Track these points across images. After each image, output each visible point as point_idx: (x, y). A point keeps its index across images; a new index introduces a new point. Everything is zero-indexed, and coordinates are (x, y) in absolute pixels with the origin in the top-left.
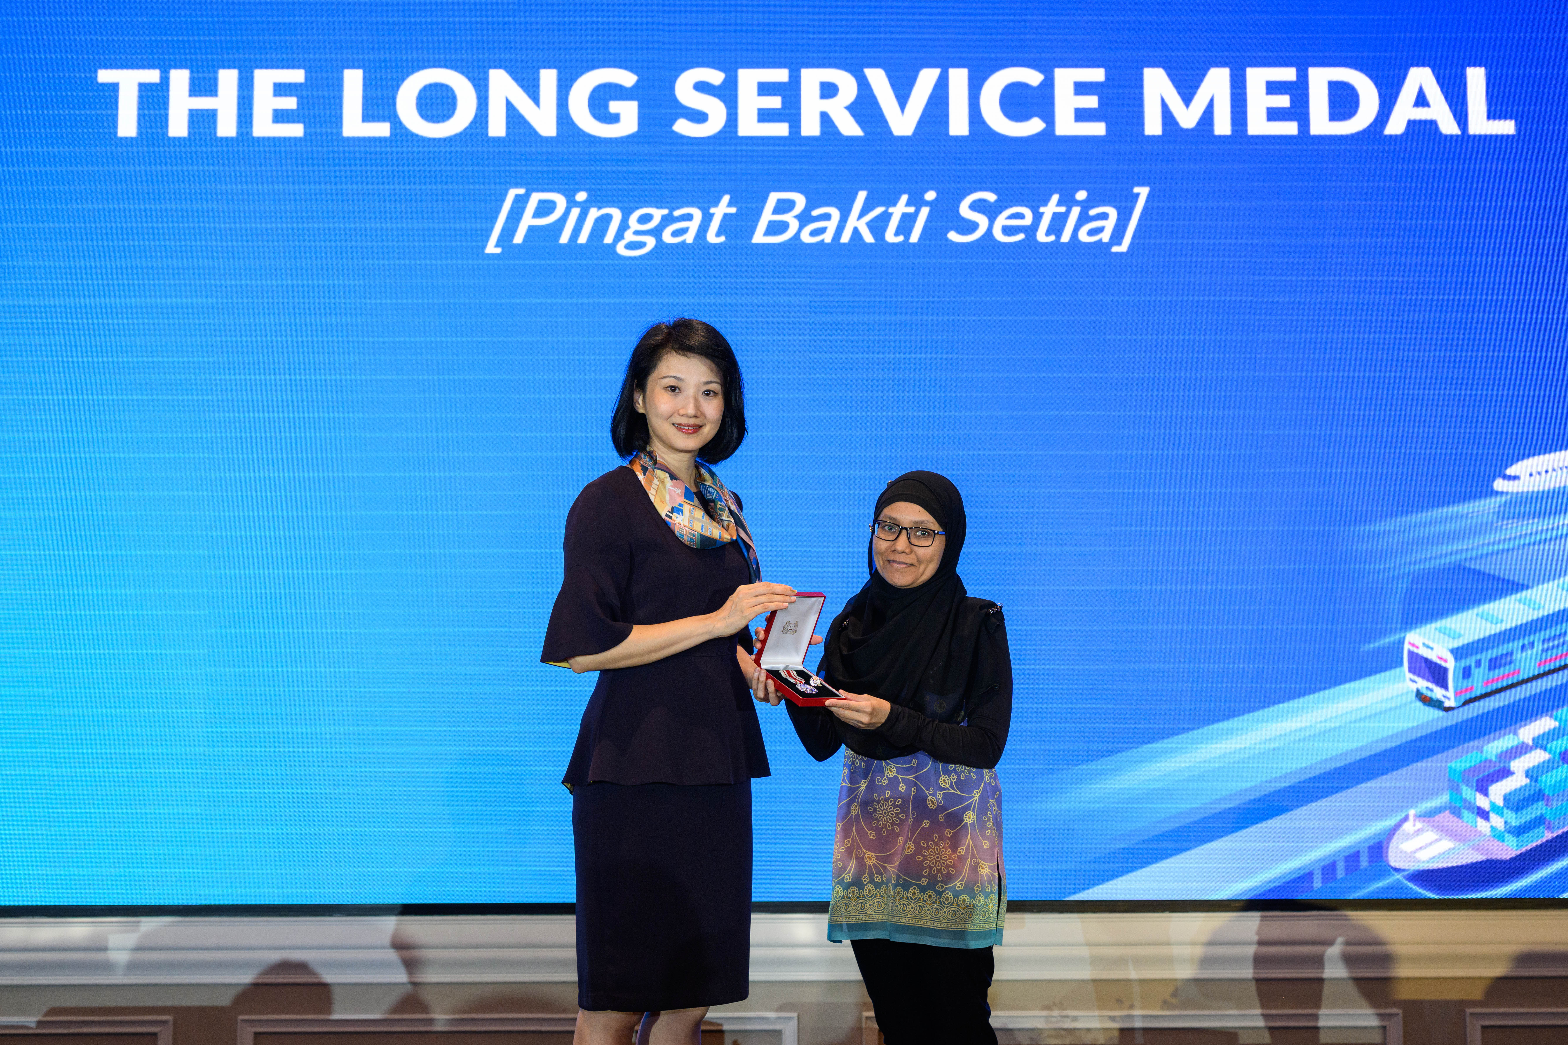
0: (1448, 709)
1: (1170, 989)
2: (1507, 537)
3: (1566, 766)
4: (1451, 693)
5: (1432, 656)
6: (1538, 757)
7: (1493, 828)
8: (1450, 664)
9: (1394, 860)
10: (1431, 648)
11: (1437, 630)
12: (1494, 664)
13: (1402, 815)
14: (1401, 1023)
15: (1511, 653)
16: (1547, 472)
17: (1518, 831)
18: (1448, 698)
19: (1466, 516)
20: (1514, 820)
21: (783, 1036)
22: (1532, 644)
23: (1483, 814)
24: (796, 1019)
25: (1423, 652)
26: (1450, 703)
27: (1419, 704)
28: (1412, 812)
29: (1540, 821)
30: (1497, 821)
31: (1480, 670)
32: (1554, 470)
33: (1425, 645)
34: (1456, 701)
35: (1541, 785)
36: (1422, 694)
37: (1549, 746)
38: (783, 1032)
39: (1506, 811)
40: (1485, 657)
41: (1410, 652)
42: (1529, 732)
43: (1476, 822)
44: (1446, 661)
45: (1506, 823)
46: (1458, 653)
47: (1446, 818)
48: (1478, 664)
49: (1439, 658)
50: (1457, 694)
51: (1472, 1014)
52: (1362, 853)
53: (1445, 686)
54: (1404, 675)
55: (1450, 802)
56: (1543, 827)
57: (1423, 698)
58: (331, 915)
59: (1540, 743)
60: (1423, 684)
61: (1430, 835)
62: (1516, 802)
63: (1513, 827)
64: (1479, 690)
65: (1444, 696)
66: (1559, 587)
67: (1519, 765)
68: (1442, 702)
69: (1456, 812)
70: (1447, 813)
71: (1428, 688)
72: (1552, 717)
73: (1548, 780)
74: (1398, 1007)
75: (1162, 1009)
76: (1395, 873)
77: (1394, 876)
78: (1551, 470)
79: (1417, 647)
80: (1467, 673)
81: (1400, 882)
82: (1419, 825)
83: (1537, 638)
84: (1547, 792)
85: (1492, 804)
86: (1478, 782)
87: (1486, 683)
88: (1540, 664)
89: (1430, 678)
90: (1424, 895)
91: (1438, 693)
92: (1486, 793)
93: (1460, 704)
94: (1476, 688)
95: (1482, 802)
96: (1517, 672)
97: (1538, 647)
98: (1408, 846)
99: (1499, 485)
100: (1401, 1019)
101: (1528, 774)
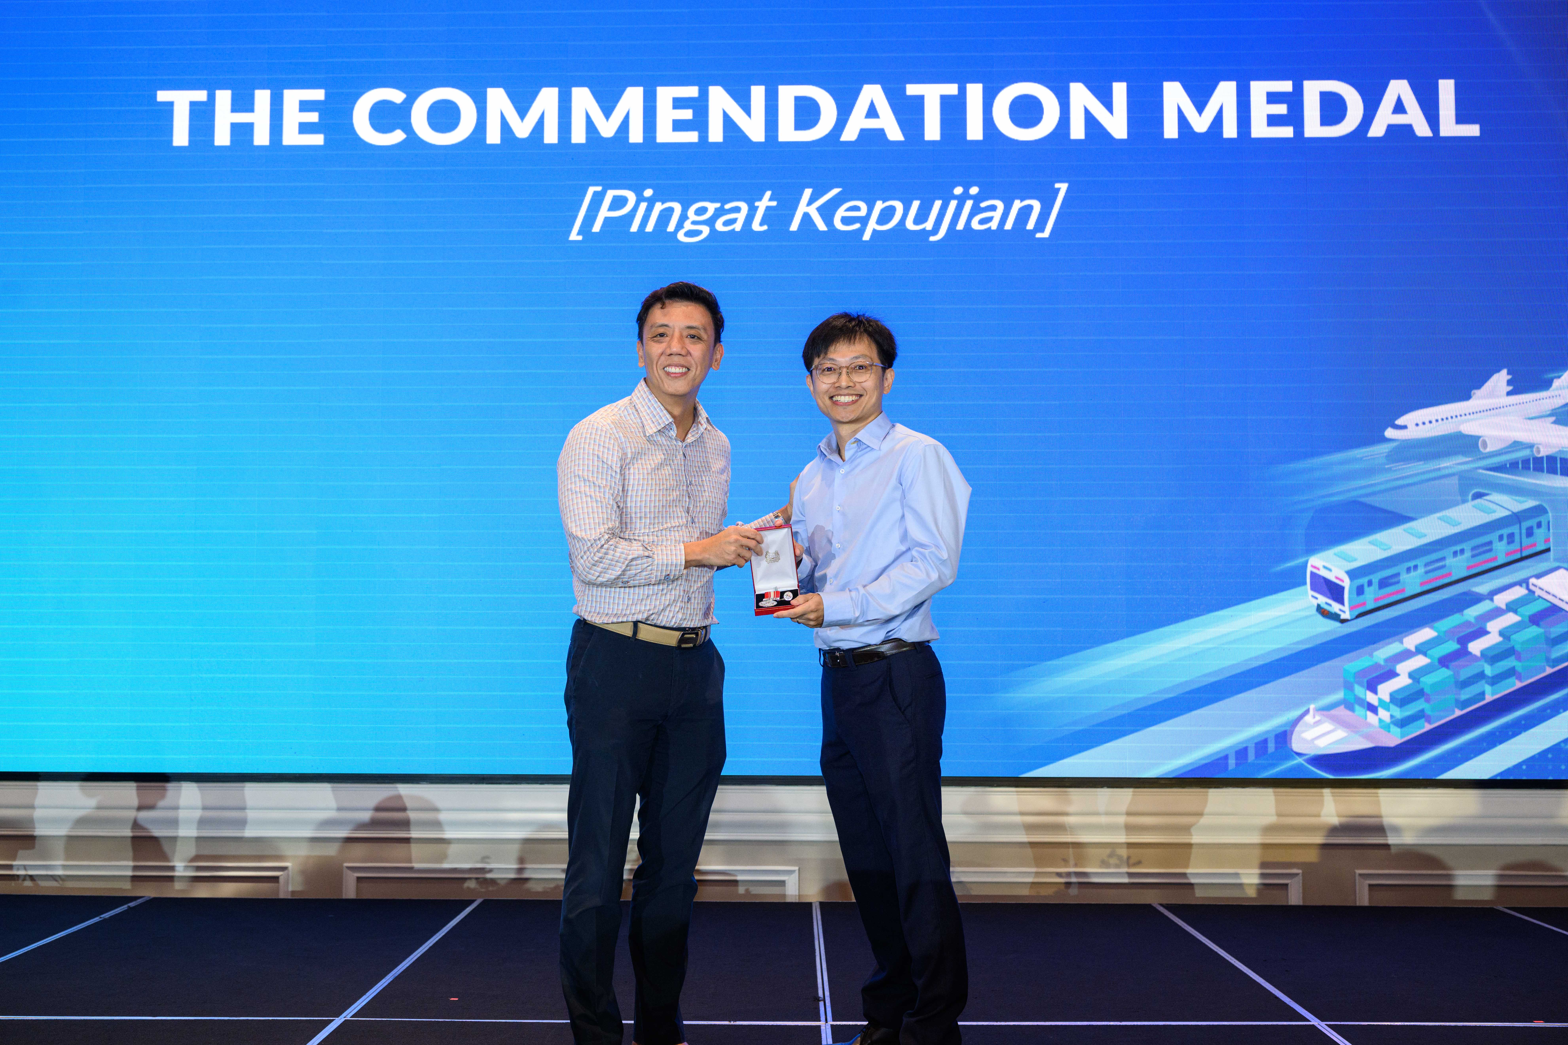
0: (1343, 621)
1: (1108, 851)
2: (1396, 477)
3: (1444, 669)
4: (1346, 608)
5: (1331, 576)
6: (1420, 661)
7: (1380, 720)
8: (1346, 583)
9: (1296, 746)
10: (1330, 570)
11: (1335, 554)
12: (1383, 584)
13: (1304, 709)
14: (1301, 881)
15: (1398, 575)
16: (1430, 422)
17: (1402, 723)
18: (1344, 612)
19: (1361, 459)
20: (1399, 713)
21: (787, 885)
22: (1416, 567)
23: (1373, 709)
24: (797, 872)
25: (1323, 573)
26: (1346, 616)
27: (1320, 617)
28: (1312, 707)
29: (1420, 715)
30: (1384, 714)
31: (1372, 588)
32: (1437, 421)
33: (1325, 567)
34: (1351, 615)
35: (1422, 685)
36: (1323, 608)
37: (1429, 652)
38: (786, 882)
39: (1392, 706)
40: (1376, 578)
41: (1312, 573)
42: (1412, 641)
43: (1366, 715)
44: (1342, 581)
45: (1392, 716)
46: (1352, 574)
47: (1341, 711)
48: (1370, 583)
49: (1337, 578)
50: (1352, 608)
51: (1360, 875)
52: (1269, 741)
53: (1341, 602)
54: (1306, 592)
55: (1344, 699)
56: (1423, 719)
57: (1323, 612)
58: (418, 782)
59: (1421, 650)
60: (1322, 600)
61: (1327, 726)
62: (1400, 699)
63: (1398, 719)
64: (1370, 606)
65: (1340, 610)
66: (1440, 518)
67: (1404, 668)
68: (1339, 615)
69: (1350, 707)
70: (1342, 707)
71: (1326, 603)
72: (1432, 628)
73: (1428, 681)
74: (1299, 869)
75: (1101, 867)
76: (1297, 757)
77: (1295, 759)
78: (1434, 421)
79: (1318, 569)
80: (1360, 591)
81: (1302, 764)
82: (1318, 718)
83: (1420, 562)
84: (1427, 690)
85: (1380, 700)
86: (1368, 682)
87: (1376, 600)
88: (1422, 584)
89: (1329, 595)
90: (1322, 776)
91: (1335, 607)
92: (1375, 692)
93: (1354, 617)
94: (1368, 602)
95: (1371, 698)
96: (1403, 590)
97: (1421, 570)
98: (1309, 735)
99: (1390, 433)
100: (1301, 878)
101: (1411, 675)
